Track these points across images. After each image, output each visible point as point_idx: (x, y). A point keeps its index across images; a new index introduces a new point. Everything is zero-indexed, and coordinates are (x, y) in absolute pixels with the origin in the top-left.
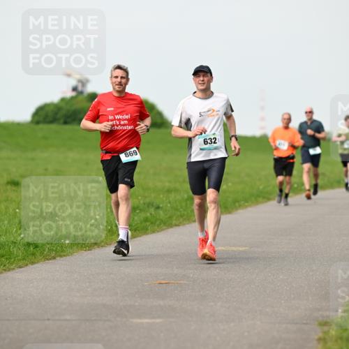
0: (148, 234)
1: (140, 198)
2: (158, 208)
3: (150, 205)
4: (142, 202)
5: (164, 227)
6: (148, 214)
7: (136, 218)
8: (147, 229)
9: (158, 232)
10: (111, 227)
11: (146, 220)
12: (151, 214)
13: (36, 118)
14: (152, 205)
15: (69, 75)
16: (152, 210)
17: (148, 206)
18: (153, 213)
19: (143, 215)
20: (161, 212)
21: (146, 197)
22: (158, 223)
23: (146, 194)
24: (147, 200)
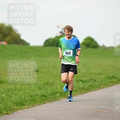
0: (91, 92)
1: (88, 77)
2: (95, 81)
3: (92, 80)
4: (88, 78)
5: (97, 89)
6: (91, 84)
7: (86, 85)
8: (91, 90)
9: (95, 91)
10: (76, 89)
11: (90, 86)
12: (92, 83)
13: (46, 44)
14: (93, 80)
15: (59, 27)
16: (93, 82)
17: (91, 80)
18: (93, 83)
19: (89, 84)
20: (96, 83)
21: (90, 76)
22: (95, 87)
23: (90, 75)
24: (91, 78)
